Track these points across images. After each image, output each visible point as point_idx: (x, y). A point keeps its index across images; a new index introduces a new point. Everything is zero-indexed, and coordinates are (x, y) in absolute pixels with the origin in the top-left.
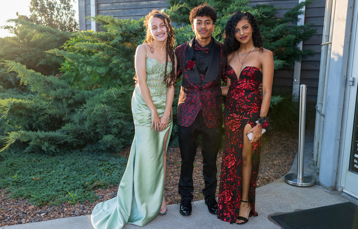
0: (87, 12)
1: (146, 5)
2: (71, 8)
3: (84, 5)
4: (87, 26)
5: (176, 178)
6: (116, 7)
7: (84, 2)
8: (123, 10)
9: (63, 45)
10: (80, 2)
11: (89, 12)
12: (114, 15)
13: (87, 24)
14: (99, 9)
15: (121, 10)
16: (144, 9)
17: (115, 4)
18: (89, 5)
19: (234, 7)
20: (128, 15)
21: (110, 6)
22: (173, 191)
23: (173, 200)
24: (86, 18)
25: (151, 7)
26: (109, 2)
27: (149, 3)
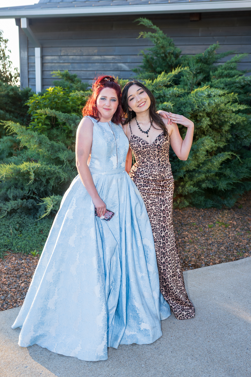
0: (30, 64)
1: (98, 59)
2: (7, 59)
3: (26, 57)
4: (30, 79)
5: (203, 238)
6: (64, 60)
8: (72, 64)
9: (28, 102)
11: (32, 64)
12: (62, 69)
13: (30, 77)
14: (44, 62)
15: (70, 64)
16: (96, 64)
17: (63, 57)
18: (33, 57)
20: (78, 70)
21: (56, 60)
24: (29, 70)
25: (104, 62)
26: (56, 55)
27: (103, 57)
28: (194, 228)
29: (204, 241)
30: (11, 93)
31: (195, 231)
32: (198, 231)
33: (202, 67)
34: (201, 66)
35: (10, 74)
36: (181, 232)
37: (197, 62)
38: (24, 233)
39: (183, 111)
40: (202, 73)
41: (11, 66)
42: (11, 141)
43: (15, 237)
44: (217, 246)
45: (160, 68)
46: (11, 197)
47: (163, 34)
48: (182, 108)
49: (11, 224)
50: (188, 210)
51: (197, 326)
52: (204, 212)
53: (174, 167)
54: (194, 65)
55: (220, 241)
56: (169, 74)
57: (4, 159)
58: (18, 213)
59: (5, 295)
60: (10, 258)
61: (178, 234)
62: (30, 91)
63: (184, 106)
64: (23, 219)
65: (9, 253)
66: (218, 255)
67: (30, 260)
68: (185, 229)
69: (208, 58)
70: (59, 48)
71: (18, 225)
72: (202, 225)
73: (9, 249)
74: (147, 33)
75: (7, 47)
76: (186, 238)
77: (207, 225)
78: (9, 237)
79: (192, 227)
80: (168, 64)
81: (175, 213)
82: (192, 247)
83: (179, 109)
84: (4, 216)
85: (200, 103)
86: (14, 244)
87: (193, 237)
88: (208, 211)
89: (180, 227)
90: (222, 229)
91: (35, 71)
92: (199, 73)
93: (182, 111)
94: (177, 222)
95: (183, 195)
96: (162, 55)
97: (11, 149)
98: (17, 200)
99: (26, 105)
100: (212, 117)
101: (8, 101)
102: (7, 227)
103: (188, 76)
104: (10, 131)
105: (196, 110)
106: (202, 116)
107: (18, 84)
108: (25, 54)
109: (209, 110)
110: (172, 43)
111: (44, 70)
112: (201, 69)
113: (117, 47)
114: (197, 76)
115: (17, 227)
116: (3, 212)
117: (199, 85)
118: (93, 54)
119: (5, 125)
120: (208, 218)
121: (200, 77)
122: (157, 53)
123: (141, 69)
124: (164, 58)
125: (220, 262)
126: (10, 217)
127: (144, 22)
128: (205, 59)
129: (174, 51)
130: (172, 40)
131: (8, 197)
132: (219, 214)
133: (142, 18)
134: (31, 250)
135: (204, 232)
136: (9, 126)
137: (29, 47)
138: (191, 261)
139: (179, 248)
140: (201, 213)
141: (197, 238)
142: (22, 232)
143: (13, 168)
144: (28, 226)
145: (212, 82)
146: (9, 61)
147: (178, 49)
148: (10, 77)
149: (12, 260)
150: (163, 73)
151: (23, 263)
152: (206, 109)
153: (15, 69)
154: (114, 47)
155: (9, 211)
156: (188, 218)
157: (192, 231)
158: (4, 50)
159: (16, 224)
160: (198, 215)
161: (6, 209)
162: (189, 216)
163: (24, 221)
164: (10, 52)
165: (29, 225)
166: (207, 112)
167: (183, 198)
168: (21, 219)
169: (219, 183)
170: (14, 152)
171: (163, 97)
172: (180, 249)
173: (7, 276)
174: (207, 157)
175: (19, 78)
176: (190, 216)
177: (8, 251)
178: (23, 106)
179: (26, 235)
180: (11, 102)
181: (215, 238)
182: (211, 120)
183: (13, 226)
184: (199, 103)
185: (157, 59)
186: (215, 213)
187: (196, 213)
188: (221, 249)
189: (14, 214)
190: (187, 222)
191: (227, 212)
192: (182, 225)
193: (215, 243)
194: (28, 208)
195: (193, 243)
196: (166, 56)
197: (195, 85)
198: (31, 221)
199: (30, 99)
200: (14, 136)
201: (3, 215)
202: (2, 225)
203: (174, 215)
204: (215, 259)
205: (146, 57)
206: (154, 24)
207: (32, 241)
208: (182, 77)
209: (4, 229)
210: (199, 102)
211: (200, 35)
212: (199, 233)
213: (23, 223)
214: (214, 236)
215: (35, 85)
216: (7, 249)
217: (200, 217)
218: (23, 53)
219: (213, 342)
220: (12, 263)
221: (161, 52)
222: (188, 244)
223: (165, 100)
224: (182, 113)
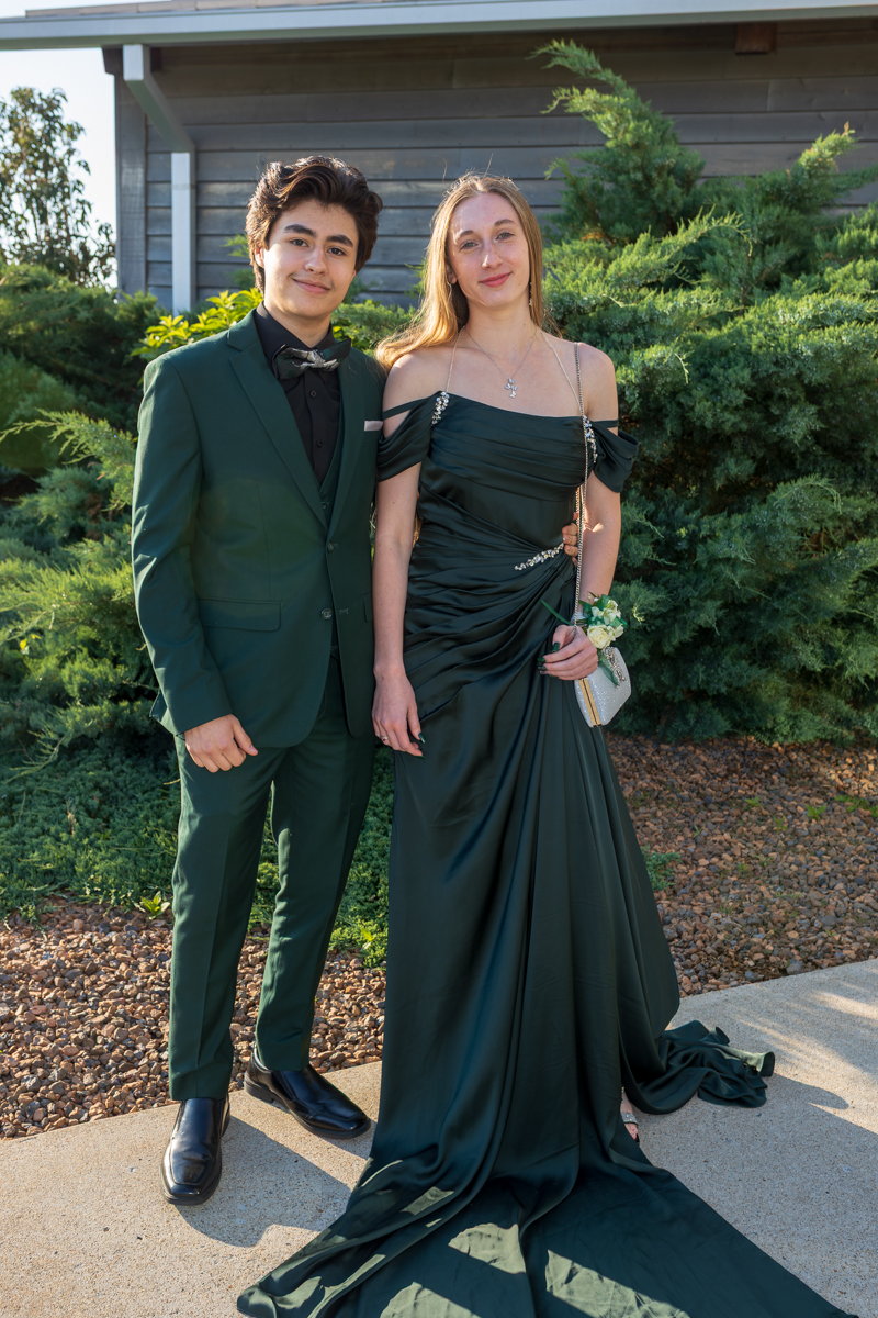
0: (152, 211)
1: (398, 195)
2: (75, 195)
3: (140, 185)
4: (152, 266)
5: (791, 858)
7: (140, 172)
9: (142, 345)
10: (125, 171)
11: (161, 212)
13: (151, 258)
14: (203, 203)
18: (162, 187)
19: (867, 232)
22: (829, 907)
23: (862, 942)
24: (150, 233)
25: (419, 204)
26: (247, 178)
27: (414, 187)
28: (752, 816)
29: (794, 867)
30: (83, 314)
31: (757, 829)
32: (771, 830)
33: (783, 219)
34: (778, 217)
35: (83, 248)
36: (705, 832)
37: (766, 203)
38: (118, 827)
39: (721, 379)
40: (784, 241)
41: (86, 219)
42: (81, 484)
43: (86, 841)
44: (844, 891)
45: (627, 224)
46: (73, 690)
47: (639, 99)
48: (716, 370)
49: (70, 792)
50: (725, 748)
51: (789, 1220)
52: (786, 758)
53: (680, 590)
54: (752, 212)
55: (855, 868)
56: (665, 241)
57: (53, 550)
58: (97, 749)
59: (40, 1070)
60: (62, 922)
61: (694, 839)
62: (149, 307)
63: (723, 359)
64: (116, 771)
65: (62, 901)
66: (852, 924)
67: (138, 932)
68: (720, 820)
69: (806, 187)
70: (258, 154)
71: (97, 794)
72: (782, 805)
73: (63, 889)
74: (582, 93)
75: (76, 153)
76: (725, 855)
77: (802, 807)
78: (63, 840)
79: (747, 813)
80: (655, 208)
81: (677, 758)
82: (749, 893)
83: (702, 370)
84: (47, 763)
85: (783, 350)
86: (80, 869)
87: (753, 855)
88: (801, 754)
89: (703, 814)
90: (859, 824)
91: (170, 236)
92: (775, 241)
93: (714, 378)
94: (686, 792)
95: (711, 694)
96: (632, 176)
97: (79, 513)
98: (96, 704)
99: (137, 358)
100: (827, 404)
101: (73, 341)
102: (55, 801)
103: (730, 253)
104: (75, 449)
105: (770, 376)
106: (791, 397)
107: (112, 282)
108: (137, 177)
109: (815, 377)
110: (668, 135)
111: (202, 232)
112: (779, 228)
113: (463, 151)
114: (766, 252)
115: (95, 802)
116: (45, 748)
117: (772, 285)
118: (381, 177)
119: (54, 428)
120: (802, 780)
121: (777, 257)
122: (614, 169)
123: (556, 228)
124: (642, 190)
125: (861, 956)
126: (68, 764)
127: (566, 57)
128: (794, 190)
129: (677, 163)
130: (672, 123)
131: (64, 690)
132: (846, 766)
133: (559, 43)
134: (142, 890)
135: (794, 833)
136: (70, 432)
137: (150, 149)
138: (749, 948)
139: (700, 894)
140: (775, 758)
141: (767, 856)
142: (111, 821)
143: (84, 586)
144: (134, 801)
145: (821, 275)
146: (81, 198)
147: (694, 155)
148: (81, 256)
149: (68, 931)
150: (643, 238)
151: (110, 942)
152: (808, 372)
153: (101, 228)
154: (458, 150)
155: (66, 745)
156: (726, 777)
157: (745, 829)
158: (66, 162)
159: (90, 791)
160: (766, 767)
161: (53, 736)
162: (730, 772)
163: (120, 779)
164: (82, 169)
165: (139, 795)
166: (810, 383)
167: (709, 703)
168: (111, 773)
169: (848, 653)
170: (89, 525)
171: (646, 326)
172: (704, 901)
173: (51, 995)
174: (806, 555)
175: (112, 262)
176: (735, 772)
177: (58, 894)
178: (125, 362)
179: (127, 833)
180: (81, 348)
181: (836, 858)
182: (821, 414)
183: (77, 799)
184: (779, 350)
185: (614, 192)
186: (829, 759)
187: (758, 761)
188: (861, 902)
189: (85, 751)
190: (727, 793)
191: (871, 757)
192: (706, 805)
193: (836, 877)
194: (136, 732)
195: (755, 875)
196: (648, 179)
197: (758, 285)
198: (147, 780)
199: (149, 334)
200: (91, 468)
201: (45, 758)
202: (38, 796)
203: (677, 764)
204: (840, 942)
205: (574, 184)
206: (605, 65)
207: (149, 858)
208: (708, 256)
209: (44, 808)
210: (779, 345)
211: (770, 104)
212: (773, 838)
213: (116, 785)
214: (833, 852)
215: (171, 287)
216: (53, 887)
217: (775, 777)
218: (130, 171)
219: (858, 1295)
220: (69, 941)
221: (631, 164)
222: (734, 878)
223: (654, 337)
224: (716, 386)
